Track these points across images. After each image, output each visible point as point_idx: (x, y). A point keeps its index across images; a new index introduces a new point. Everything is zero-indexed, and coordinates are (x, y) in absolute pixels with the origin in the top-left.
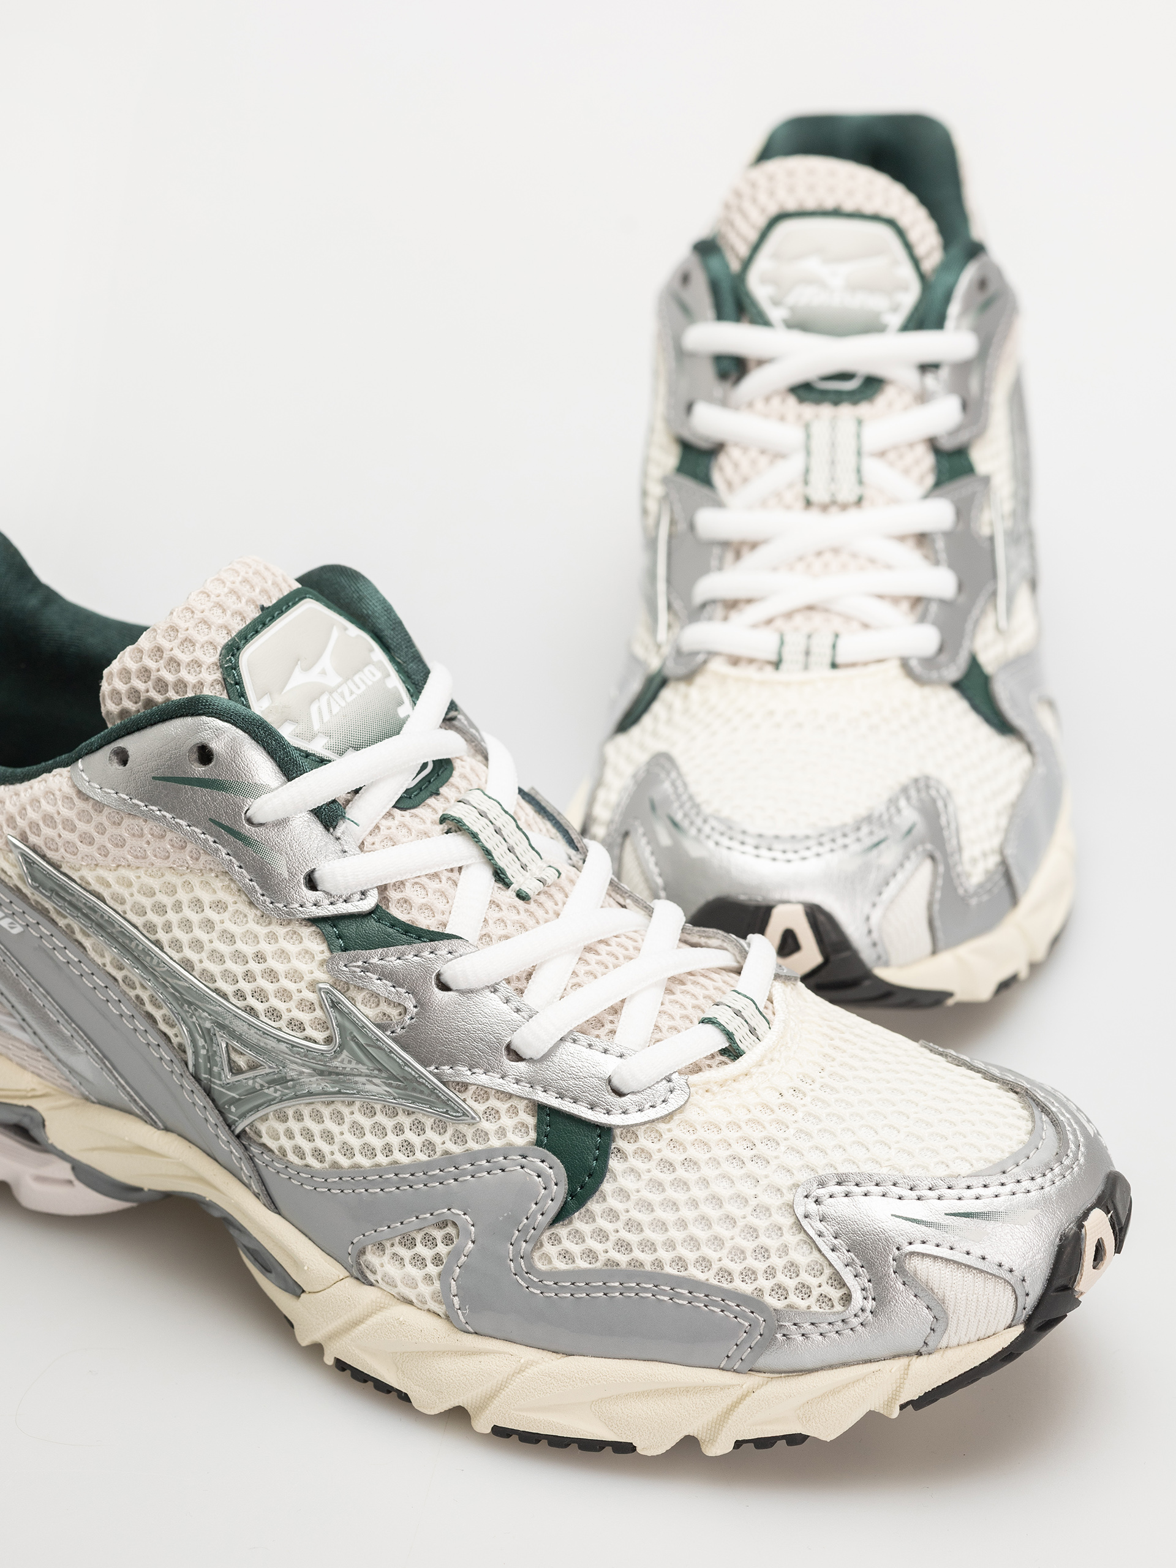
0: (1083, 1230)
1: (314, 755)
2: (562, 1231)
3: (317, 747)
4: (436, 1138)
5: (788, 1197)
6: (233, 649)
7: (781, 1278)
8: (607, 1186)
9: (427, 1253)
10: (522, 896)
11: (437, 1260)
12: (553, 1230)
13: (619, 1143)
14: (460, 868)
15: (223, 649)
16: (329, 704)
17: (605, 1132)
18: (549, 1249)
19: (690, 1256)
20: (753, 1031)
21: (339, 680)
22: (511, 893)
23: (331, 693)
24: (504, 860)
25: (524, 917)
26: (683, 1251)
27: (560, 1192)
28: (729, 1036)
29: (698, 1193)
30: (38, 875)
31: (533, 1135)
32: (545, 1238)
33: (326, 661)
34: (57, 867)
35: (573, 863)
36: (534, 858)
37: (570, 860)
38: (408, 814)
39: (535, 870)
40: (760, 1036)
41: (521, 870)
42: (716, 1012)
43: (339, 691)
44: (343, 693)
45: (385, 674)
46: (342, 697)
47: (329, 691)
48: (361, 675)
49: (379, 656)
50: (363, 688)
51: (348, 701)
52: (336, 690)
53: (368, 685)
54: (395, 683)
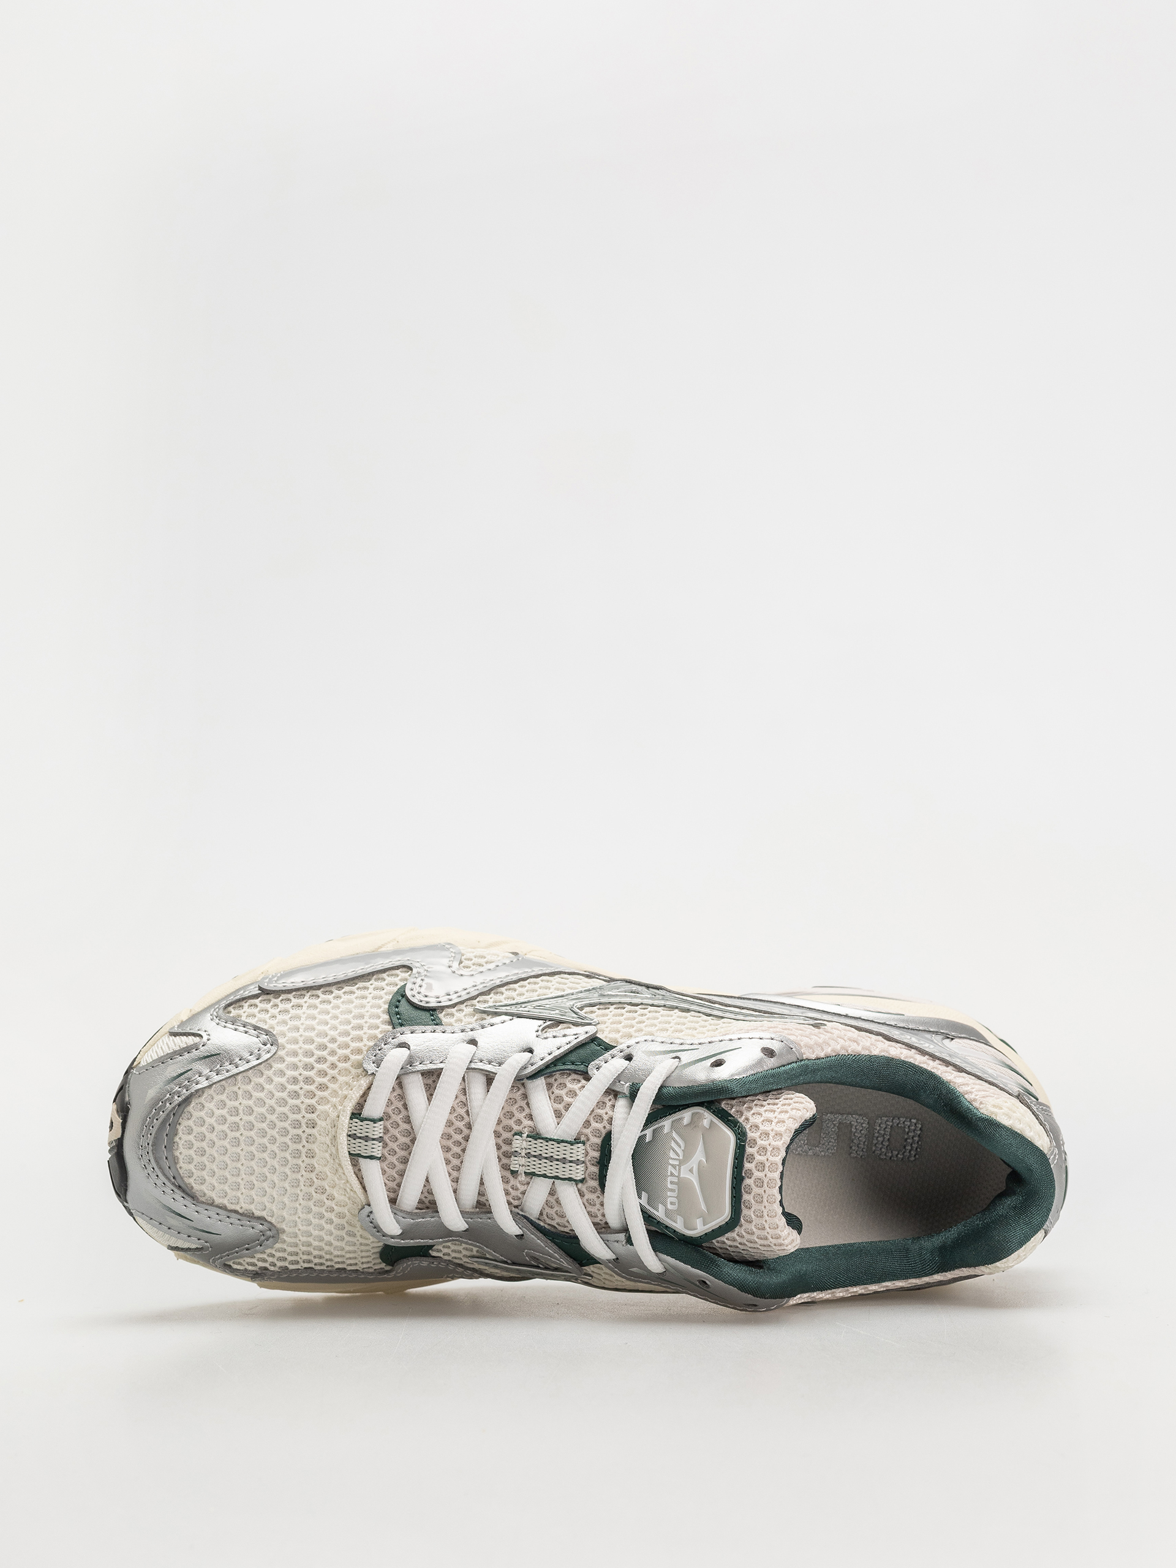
1: (663, 1118)
6: (741, 1137)
14: (559, 1122)
15: (746, 1133)
16: (677, 1155)
20: (355, 1137)
21: (682, 1176)
23: (679, 1160)
24: (538, 1146)
25: (510, 1121)
28: (365, 1119)
33: (694, 1179)
35: (516, 1207)
36: (528, 1168)
37: (520, 1207)
38: (604, 1132)
39: (523, 1161)
40: (350, 1139)
41: (529, 1151)
42: (377, 1130)
43: (677, 1167)
44: (675, 1168)
45: (667, 1213)
46: (674, 1166)
47: (681, 1163)
48: (675, 1194)
49: (678, 1225)
50: (669, 1186)
51: (670, 1166)
52: (679, 1166)
53: (669, 1194)
54: (660, 1213)
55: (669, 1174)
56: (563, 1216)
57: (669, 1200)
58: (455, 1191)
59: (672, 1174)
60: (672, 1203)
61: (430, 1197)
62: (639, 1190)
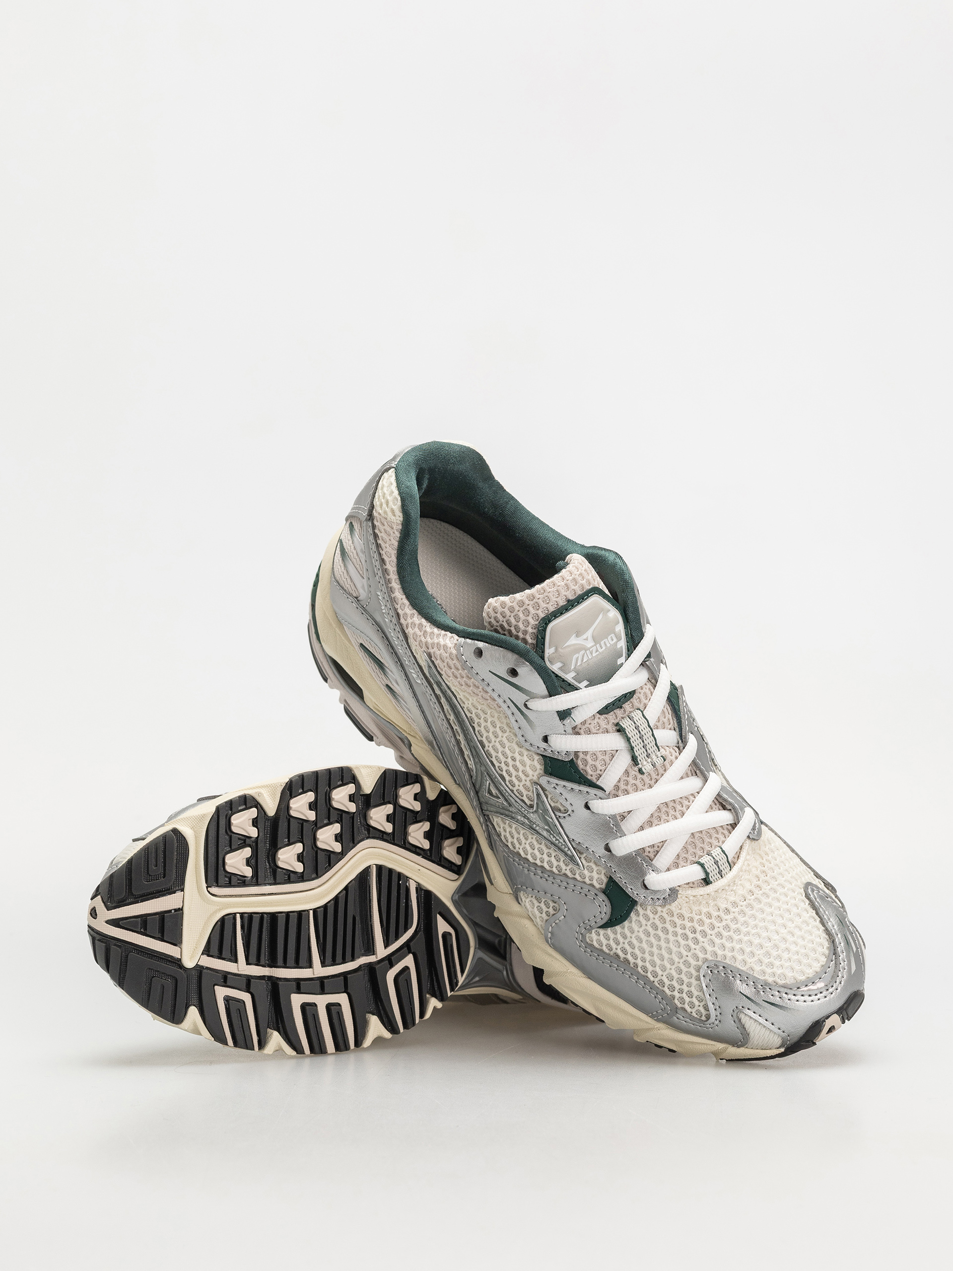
0: (824, 1023)
1: (566, 681)
2: (602, 931)
3: (569, 677)
4: (564, 867)
5: (700, 963)
6: (546, 621)
7: (684, 995)
8: (626, 923)
9: (545, 909)
10: (641, 771)
11: (547, 913)
12: (598, 930)
13: (639, 908)
14: (617, 751)
15: (541, 620)
16: (583, 656)
17: (634, 903)
18: (594, 935)
19: (650, 968)
20: (720, 872)
21: (593, 644)
22: (636, 769)
23: (586, 651)
24: (639, 752)
25: (638, 782)
26: (648, 965)
27: (606, 918)
28: (707, 874)
29: (663, 944)
30: (432, 674)
31: (603, 886)
32: (593, 931)
33: (589, 634)
34: (440, 675)
35: (678, 747)
36: (655, 751)
37: (677, 745)
38: (603, 717)
39: (654, 757)
40: (723, 875)
41: (646, 757)
42: (705, 860)
43: (591, 650)
44: (592, 651)
45: (619, 639)
46: (591, 653)
47: (586, 649)
48: (606, 640)
49: (620, 627)
50: (604, 648)
51: (594, 655)
52: (589, 649)
53: (608, 645)
54: (622, 644)
55: (598, 653)
56: (663, 712)
57: (612, 643)
58: (698, 793)
59: (597, 651)
60: (612, 640)
61: (714, 806)
62: (618, 667)
